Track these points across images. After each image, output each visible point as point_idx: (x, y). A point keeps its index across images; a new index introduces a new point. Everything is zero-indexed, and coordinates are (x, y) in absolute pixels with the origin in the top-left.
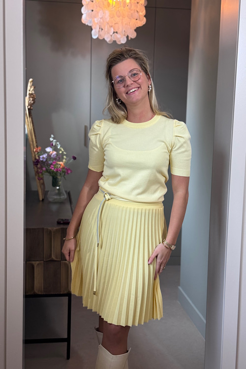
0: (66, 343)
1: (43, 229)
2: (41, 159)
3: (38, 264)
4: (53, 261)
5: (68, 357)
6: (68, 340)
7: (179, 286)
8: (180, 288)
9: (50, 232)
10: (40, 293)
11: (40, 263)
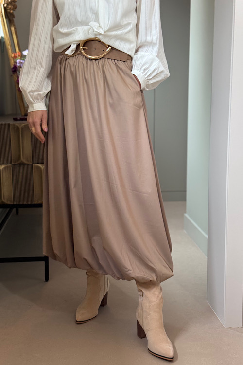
0: (43, 263)
1: (9, 125)
2: (18, 65)
3: (5, 168)
4: (22, 164)
5: (47, 279)
6: (45, 259)
7: (185, 213)
8: (186, 215)
9: (18, 128)
10: (9, 203)
11: (7, 167)
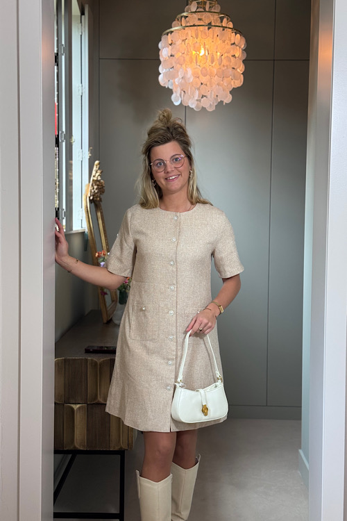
1: (86, 360)
3: (79, 408)
4: (99, 404)
6: (121, 516)
8: (301, 451)
10: (81, 449)
11: (82, 406)
